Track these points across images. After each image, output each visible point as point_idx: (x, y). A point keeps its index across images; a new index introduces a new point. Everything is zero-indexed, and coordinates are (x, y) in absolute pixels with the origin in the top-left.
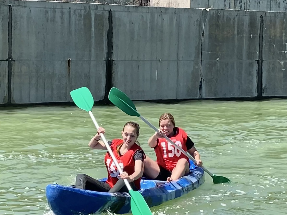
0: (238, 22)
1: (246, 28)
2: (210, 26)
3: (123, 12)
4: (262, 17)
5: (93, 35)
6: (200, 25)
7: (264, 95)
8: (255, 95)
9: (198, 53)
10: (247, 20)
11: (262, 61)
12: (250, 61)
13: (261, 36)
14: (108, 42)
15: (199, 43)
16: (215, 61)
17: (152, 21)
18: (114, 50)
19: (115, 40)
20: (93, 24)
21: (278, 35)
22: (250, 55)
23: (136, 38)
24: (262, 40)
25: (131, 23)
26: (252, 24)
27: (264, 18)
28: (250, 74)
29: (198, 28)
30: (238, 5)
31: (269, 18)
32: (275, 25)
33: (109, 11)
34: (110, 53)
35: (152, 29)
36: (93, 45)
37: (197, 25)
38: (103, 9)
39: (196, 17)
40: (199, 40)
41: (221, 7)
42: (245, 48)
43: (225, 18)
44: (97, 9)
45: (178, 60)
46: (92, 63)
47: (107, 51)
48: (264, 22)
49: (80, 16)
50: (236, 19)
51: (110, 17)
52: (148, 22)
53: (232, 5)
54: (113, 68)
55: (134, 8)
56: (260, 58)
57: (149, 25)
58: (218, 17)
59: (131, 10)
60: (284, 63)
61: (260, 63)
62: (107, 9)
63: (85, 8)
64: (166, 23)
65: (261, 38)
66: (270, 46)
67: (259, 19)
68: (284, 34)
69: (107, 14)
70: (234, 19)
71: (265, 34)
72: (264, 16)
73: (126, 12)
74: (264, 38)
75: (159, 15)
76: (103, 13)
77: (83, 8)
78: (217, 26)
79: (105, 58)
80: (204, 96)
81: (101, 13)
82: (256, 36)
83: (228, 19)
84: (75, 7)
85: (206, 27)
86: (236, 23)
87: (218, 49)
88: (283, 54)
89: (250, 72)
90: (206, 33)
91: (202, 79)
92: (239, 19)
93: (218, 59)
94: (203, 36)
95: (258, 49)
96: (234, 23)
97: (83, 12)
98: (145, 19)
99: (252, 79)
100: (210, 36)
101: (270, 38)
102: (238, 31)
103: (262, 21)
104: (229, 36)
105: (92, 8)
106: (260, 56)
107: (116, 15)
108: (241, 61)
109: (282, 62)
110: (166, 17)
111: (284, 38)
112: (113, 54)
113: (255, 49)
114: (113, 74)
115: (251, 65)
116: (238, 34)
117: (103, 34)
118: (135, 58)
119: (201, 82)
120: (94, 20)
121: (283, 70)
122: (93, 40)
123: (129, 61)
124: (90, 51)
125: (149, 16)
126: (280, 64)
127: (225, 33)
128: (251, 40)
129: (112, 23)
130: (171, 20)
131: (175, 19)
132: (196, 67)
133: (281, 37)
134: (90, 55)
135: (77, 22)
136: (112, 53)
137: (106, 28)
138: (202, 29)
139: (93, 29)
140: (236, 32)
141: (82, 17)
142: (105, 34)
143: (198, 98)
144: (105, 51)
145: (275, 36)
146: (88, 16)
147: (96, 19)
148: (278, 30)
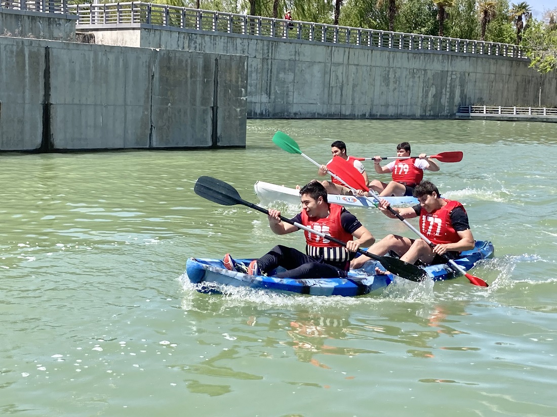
0: (191, 64)
1: (200, 71)
2: (161, 68)
3: (61, 49)
4: (216, 60)
5: (27, 74)
6: (149, 67)
7: (219, 144)
8: (210, 144)
9: (148, 97)
10: (201, 62)
11: (217, 107)
12: (205, 108)
13: (216, 80)
14: (45, 83)
15: (149, 87)
16: (167, 106)
17: (95, 60)
18: (52, 92)
19: (53, 82)
20: (27, 62)
21: (234, 80)
22: (204, 101)
23: (77, 78)
24: (217, 86)
25: (71, 62)
26: (206, 68)
27: (219, 61)
28: (204, 121)
29: (147, 71)
30: (193, 45)
31: (224, 61)
32: (230, 69)
33: (46, 48)
34: (47, 95)
35: (96, 70)
36: (28, 87)
37: (146, 66)
38: (39, 44)
39: (144, 58)
40: (149, 83)
41: (174, 47)
42: (199, 93)
43: (177, 60)
44: (31, 44)
45: (125, 105)
46: (27, 106)
47: (43, 93)
48: (219, 65)
49: (12, 52)
50: (189, 61)
51: (47, 55)
52: (91, 61)
53: (186, 45)
54: (51, 113)
55: (75, 45)
56: (215, 105)
57: (92, 65)
58: (169, 59)
59: (71, 47)
60: (240, 110)
61: (215, 109)
62: (44, 45)
63: (17, 42)
64: (111, 62)
65: (216, 83)
66: (226, 91)
67: (213, 61)
68: (240, 79)
69: (43, 52)
70: (187, 61)
71: (220, 78)
72: (218, 59)
73: (65, 49)
74: (219, 83)
75: (103, 53)
76: (38, 50)
77: (15, 44)
78: (169, 68)
79: (42, 101)
80: (155, 145)
81: (36, 50)
82: (210, 81)
83: (181, 61)
84: (5, 42)
85: (155, 69)
86: (189, 66)
87: (169, 93)
88: (239, 100)
89: (204, 120)
90: (157, 76)
91: (152, 126)
92: (192, 61)
93: (169, 104)
94: (153, 78)
95: (212, 94)
96: (186, 65)
97: (15, 48)
98: (87, 58)
99: (207, 127)
100: (161, 79)
101: (226, 83)
102: (191, 74)
103: (217, 64)
104: (181, 79)
105: (26, 43)
106: (215, 103)
107: (54, 53)
108: (194, 107)
109: (238, 110)
110: (111, 57)
111: (240, 83)
112: (51, 97)
113: (209, 95)
114: (51, 119)
115: (205, 112)
116: (191, 77)
117: (39, 73)
118: (76, 101)
119: (151, 129)
120: (29, 58)
121: (239, 117)
122: (27, 80)
123: (69, 104)
124: (24, 93)
125: (92, 55)
126: (236, 111)
127: (177, 76)
128: (205, 84)
129: (49, 61)
130: (117, 59)
131: (122, 59)
132: (146, 113)
133: (237, 82)
134: (24, 98)
135: (9, 59)
136: (50, 95)
137: (42, 67)
138: (152, 70)
139: (27, 67)
140: (189, 75)
141: (15, 54)
142: (41, 74)
143: (148, 147)
144: (42, 93)
145: (231, 81)
146: (21, 53)
147: (30, 57)
148: (234, 75)
